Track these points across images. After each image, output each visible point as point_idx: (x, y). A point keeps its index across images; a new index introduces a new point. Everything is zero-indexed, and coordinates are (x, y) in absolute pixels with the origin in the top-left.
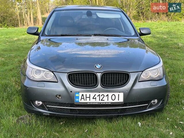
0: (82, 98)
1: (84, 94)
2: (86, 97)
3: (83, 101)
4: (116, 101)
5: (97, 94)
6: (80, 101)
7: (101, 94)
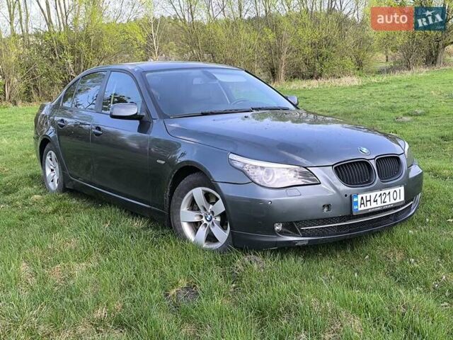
0: (361, 204)
1: (364, 196)
2: (367, 201)
3: (363, 208)
4: (398, 200)
5: (379, 193)
6: (360, 209)
7: (382, 192)
